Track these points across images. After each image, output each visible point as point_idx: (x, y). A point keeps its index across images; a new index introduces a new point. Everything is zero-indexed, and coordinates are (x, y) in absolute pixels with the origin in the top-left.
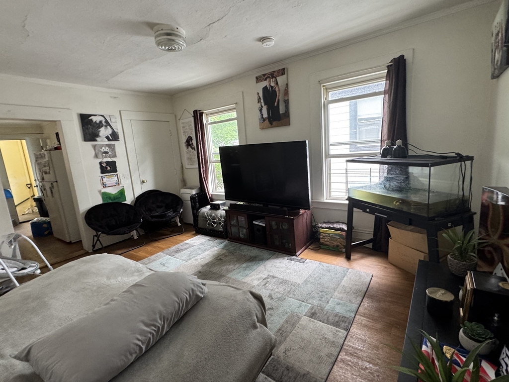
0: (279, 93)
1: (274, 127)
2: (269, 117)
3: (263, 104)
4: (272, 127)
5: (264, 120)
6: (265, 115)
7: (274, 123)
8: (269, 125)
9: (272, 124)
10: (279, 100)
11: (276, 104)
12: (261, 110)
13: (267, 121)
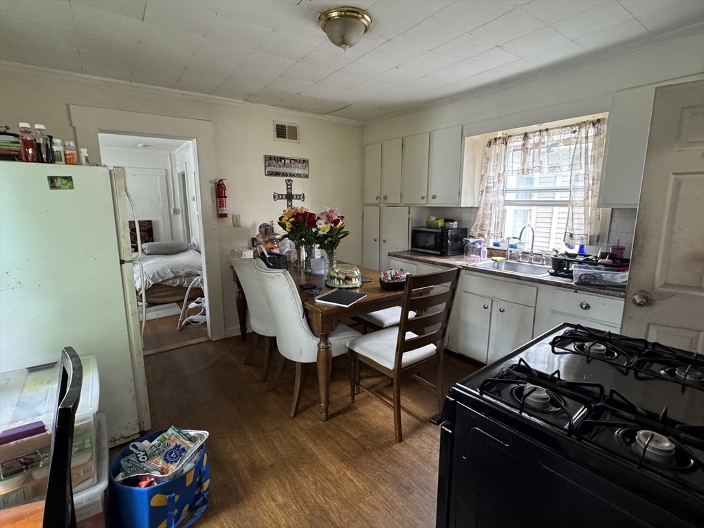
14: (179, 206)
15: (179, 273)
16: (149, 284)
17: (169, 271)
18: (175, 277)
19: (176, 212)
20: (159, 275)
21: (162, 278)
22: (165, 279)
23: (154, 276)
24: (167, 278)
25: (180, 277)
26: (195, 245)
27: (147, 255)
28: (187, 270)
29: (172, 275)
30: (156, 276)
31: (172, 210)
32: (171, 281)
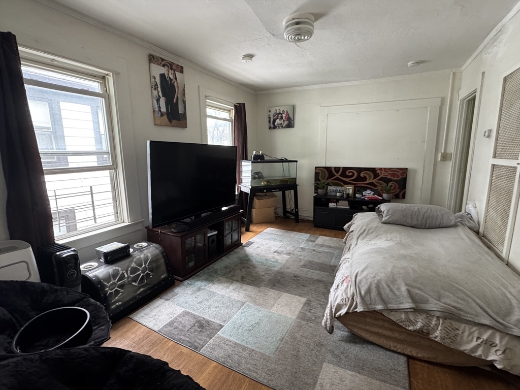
0: (178, 90)
1: (173, 126)
2: (168, 113)
3: (160, 94)
4: (171, 126)
5: (162, 115)
6: (164, 109)
7: (174, 122)
8: (168, 123)
9: (171, 123)
10: (178, 97)
11: (175, 100)
12: (158, 100)
13: (165, 117)
14: (452, 149)
15: (427, 302)
16: (356, 307)
17: (404, 288)
18: (416, 310)
19: (445, 157)
20: (379, 294)
21: (384, 302)
22: (391, 306)
23: (369, 291)
24: (395, 307)
25: (427, 312)
26: (471, 218)
27: (385, 223)
28: (450, 300)
29: (408, 305)
30: (374, 293)
31: (440, 155)
32: (403, 316)
